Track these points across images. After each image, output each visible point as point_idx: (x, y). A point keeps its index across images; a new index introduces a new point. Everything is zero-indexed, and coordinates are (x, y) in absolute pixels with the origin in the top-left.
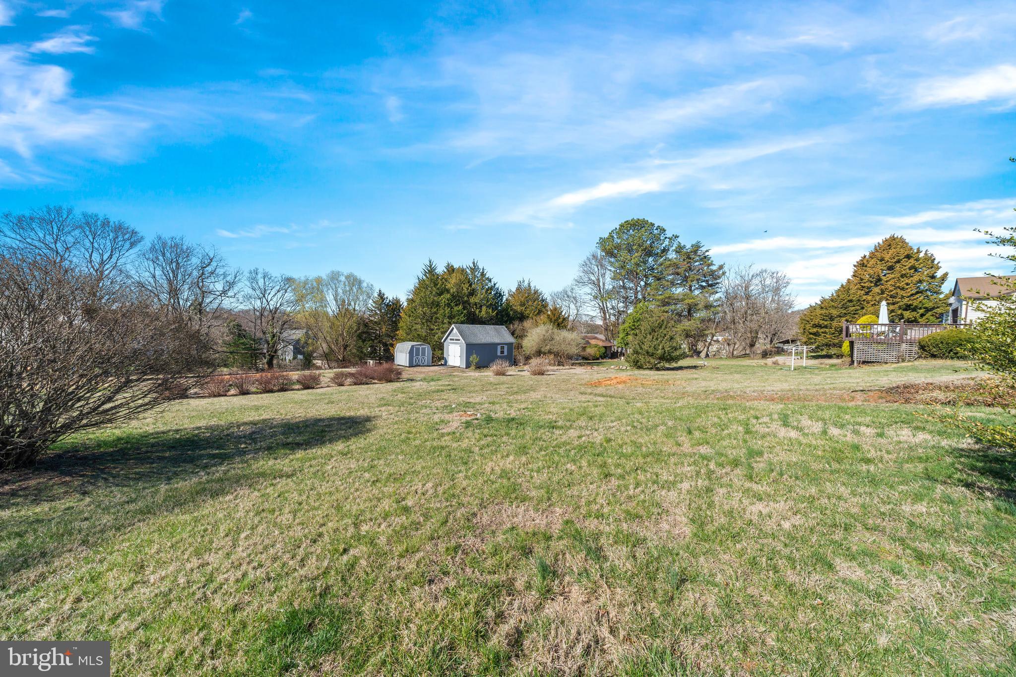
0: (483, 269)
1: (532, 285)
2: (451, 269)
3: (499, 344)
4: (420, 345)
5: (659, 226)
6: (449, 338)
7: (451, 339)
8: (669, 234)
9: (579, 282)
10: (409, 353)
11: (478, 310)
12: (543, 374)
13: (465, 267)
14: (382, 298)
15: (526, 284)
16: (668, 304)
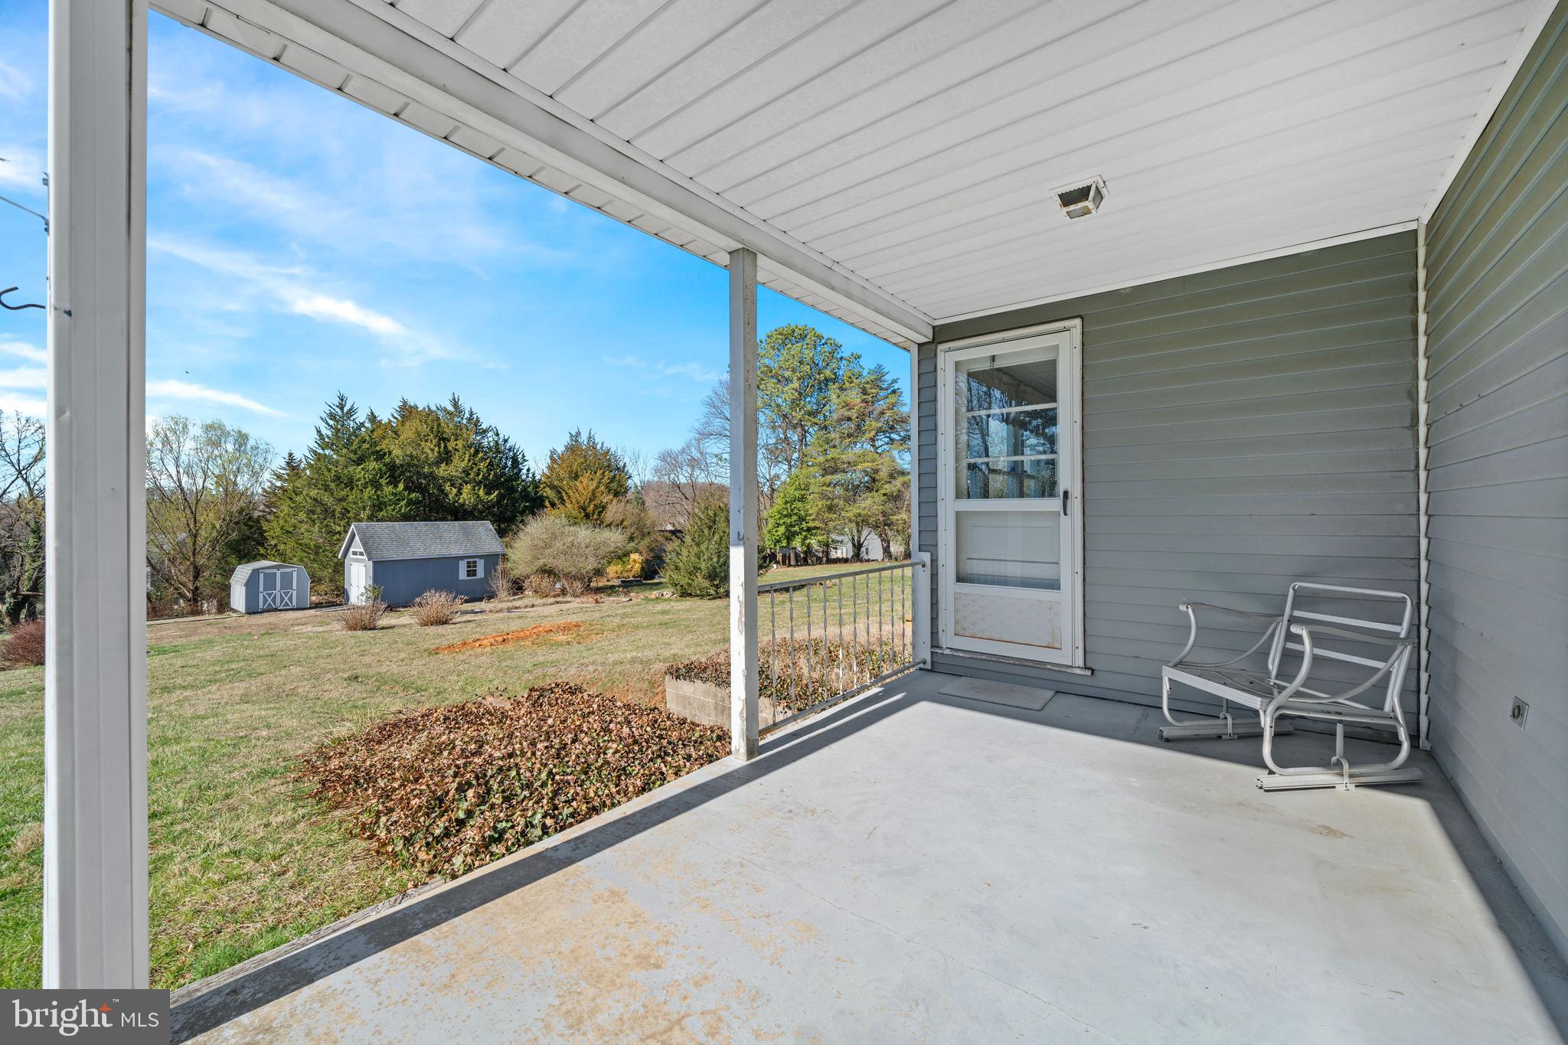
0: (471, 413)
1: (598, 440)
2: (407, 411)
3: (462, 558)
4: (278, 567)
5: (828, 339)
6: (351, 550)
7: (355, 553)
8: (845, 352)
9: (704, 435)
10: (247, 585)
11: (455, 491)
12: (446, 622)
13: (434, 408)
14: (293, 468)
15: (584, 438)
16: (835, 471)
